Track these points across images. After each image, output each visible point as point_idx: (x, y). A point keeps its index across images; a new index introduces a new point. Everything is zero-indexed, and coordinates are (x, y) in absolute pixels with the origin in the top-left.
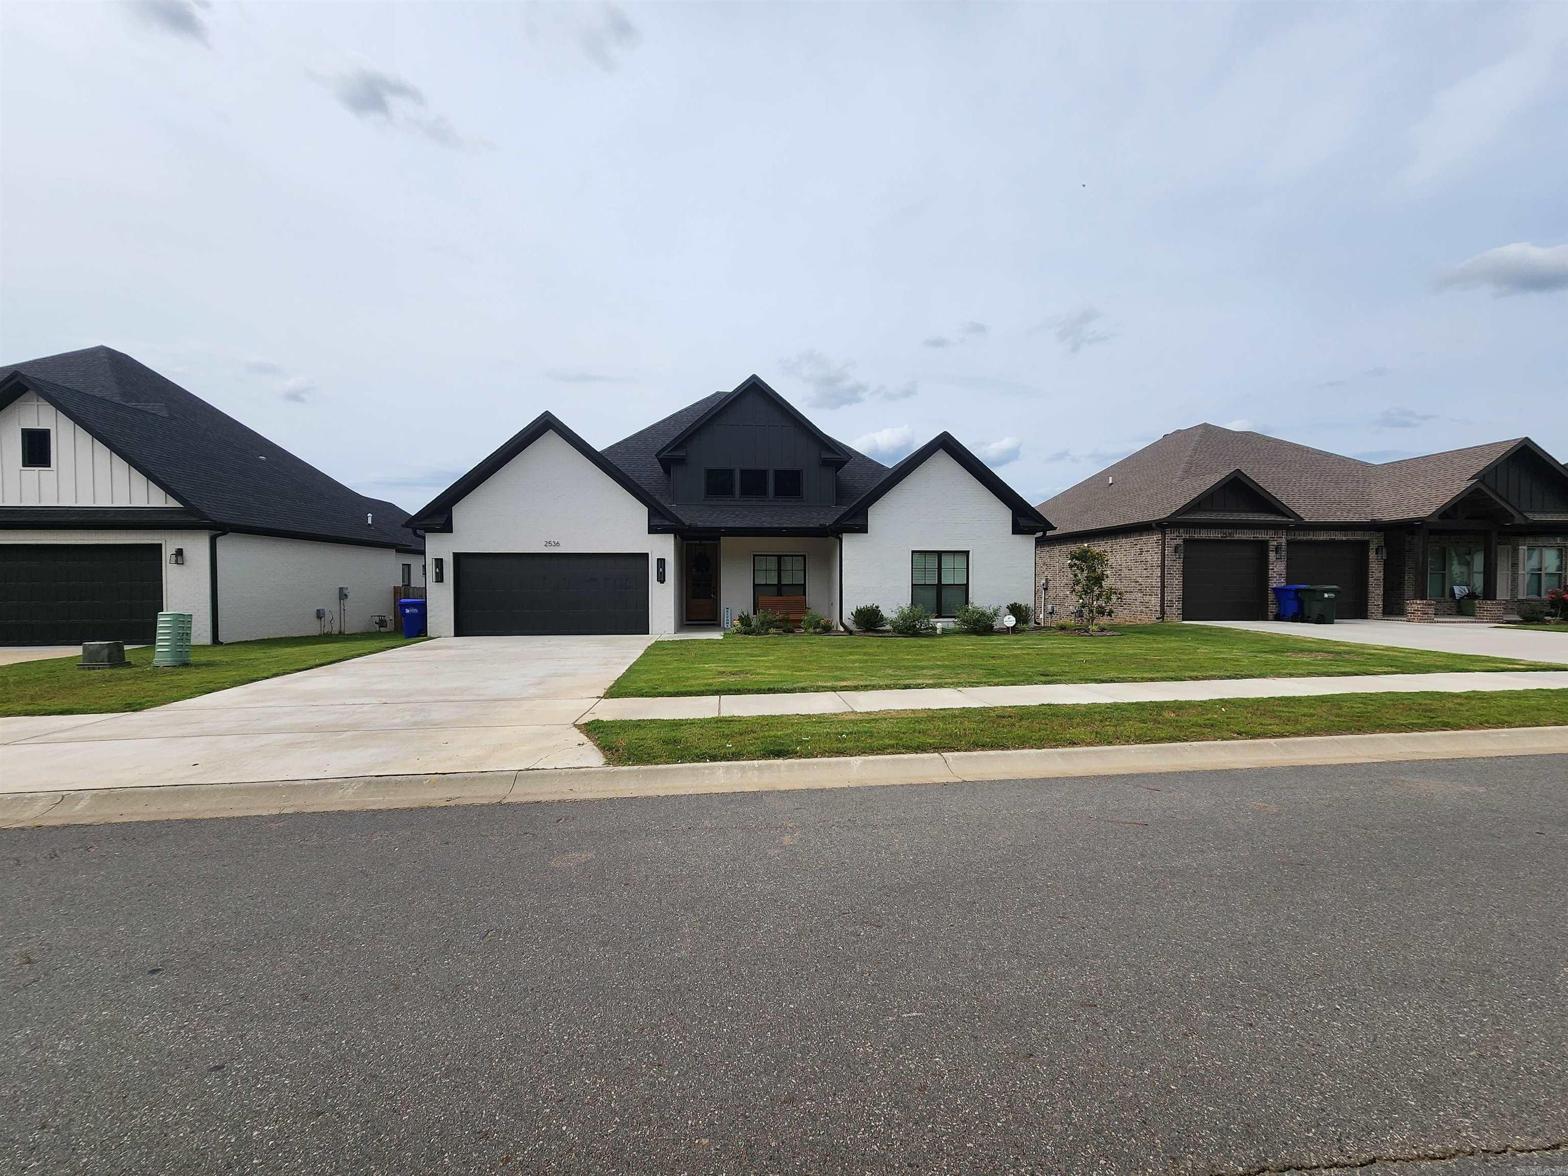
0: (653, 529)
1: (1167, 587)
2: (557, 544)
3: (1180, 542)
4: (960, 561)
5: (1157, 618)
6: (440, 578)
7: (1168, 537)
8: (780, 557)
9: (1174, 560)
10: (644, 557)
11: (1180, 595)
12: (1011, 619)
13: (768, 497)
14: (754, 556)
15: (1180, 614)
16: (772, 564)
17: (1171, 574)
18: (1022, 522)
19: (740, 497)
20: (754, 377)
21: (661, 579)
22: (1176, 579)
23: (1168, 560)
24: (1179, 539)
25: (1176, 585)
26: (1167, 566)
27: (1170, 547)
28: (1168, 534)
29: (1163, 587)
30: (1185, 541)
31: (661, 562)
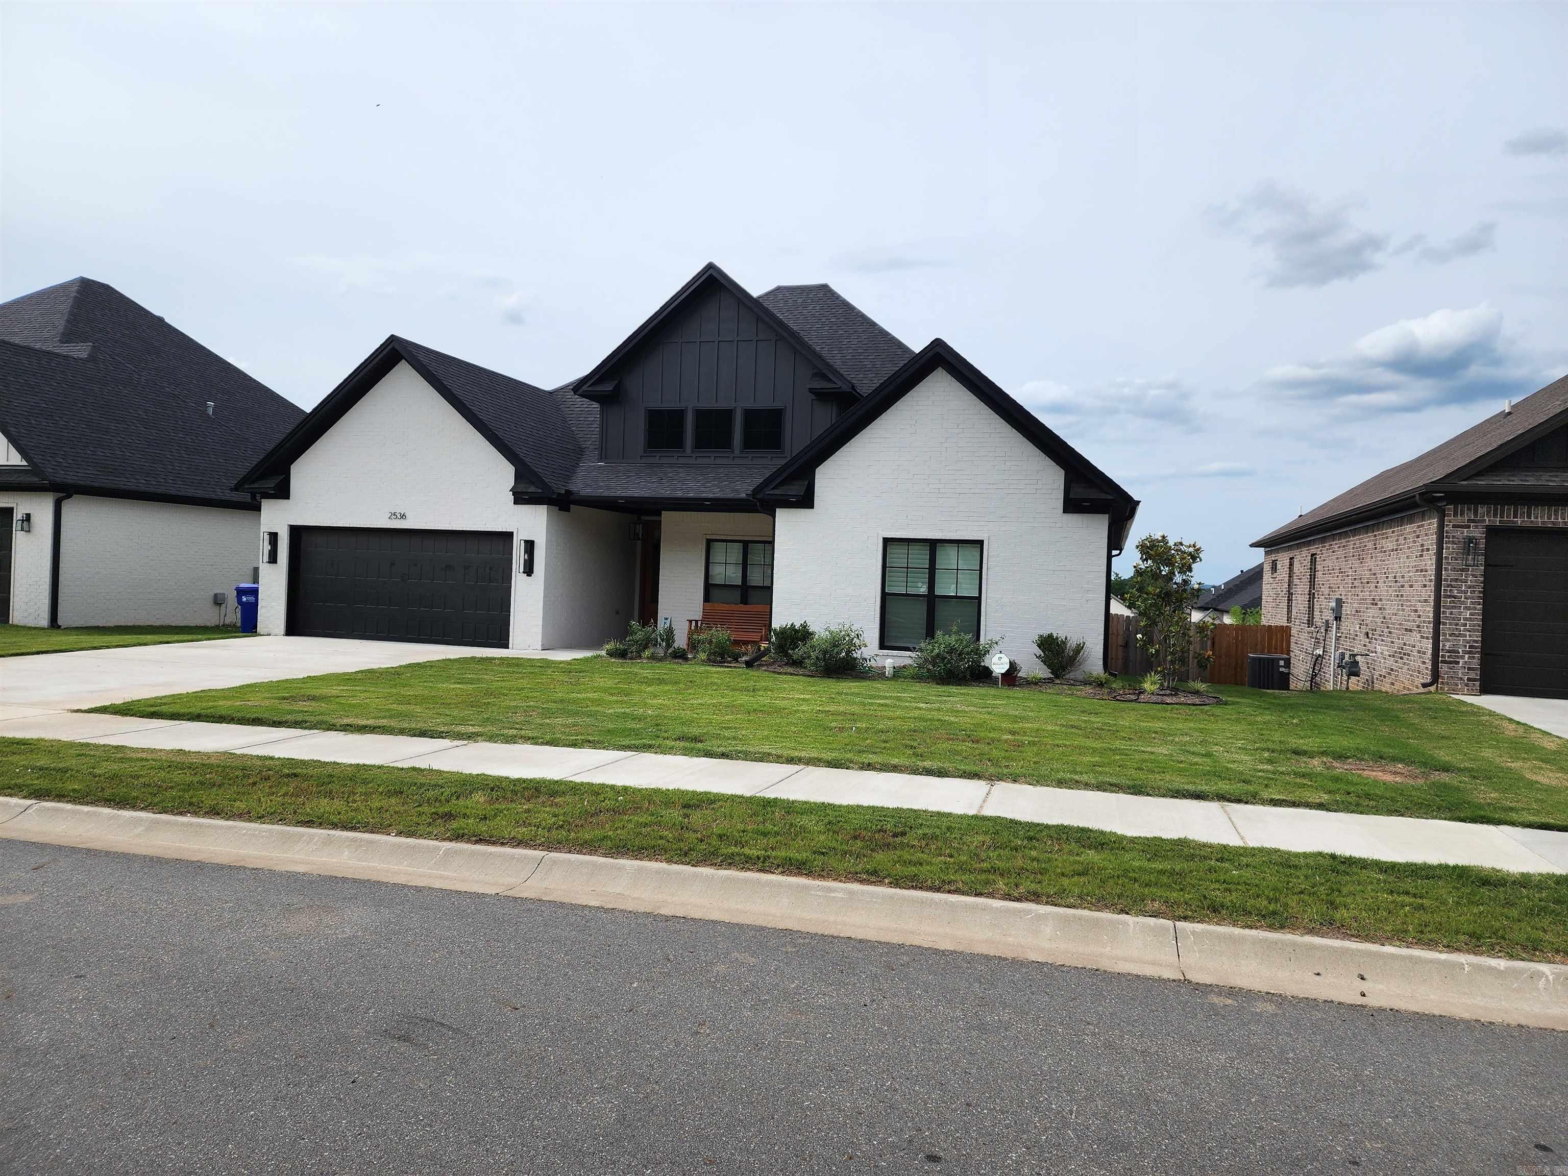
0: (520, 498)
1: (1445, 624)
2: (403, 516)
3: (1477, 533)
4: (968, 559)
5: (1424, 685)
6: (273, 559)
7: (1450, 521)
8: (746, 544)
9: (1462, 570)
10: (507, 537)
11: (1476, 642)
12: (1002, 661)
13: (733, 452)
14: (709, 543)
15: (1475, 680)
16: (735, 553)
17: (1455, 597)
18: (1079, 492)
19: (692, 452)
20: (710, 267)
21: (529, 570)
22: (1467, 608)
23: (1446, 569)
24: (1476, 527)
25: (1466, 619)
26: (1446, 580)
27: (1453, 543)
28: (1449, 515)
29: (1437, 622)
30: (1491, 531)
31: (530, 546)
